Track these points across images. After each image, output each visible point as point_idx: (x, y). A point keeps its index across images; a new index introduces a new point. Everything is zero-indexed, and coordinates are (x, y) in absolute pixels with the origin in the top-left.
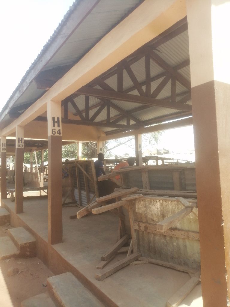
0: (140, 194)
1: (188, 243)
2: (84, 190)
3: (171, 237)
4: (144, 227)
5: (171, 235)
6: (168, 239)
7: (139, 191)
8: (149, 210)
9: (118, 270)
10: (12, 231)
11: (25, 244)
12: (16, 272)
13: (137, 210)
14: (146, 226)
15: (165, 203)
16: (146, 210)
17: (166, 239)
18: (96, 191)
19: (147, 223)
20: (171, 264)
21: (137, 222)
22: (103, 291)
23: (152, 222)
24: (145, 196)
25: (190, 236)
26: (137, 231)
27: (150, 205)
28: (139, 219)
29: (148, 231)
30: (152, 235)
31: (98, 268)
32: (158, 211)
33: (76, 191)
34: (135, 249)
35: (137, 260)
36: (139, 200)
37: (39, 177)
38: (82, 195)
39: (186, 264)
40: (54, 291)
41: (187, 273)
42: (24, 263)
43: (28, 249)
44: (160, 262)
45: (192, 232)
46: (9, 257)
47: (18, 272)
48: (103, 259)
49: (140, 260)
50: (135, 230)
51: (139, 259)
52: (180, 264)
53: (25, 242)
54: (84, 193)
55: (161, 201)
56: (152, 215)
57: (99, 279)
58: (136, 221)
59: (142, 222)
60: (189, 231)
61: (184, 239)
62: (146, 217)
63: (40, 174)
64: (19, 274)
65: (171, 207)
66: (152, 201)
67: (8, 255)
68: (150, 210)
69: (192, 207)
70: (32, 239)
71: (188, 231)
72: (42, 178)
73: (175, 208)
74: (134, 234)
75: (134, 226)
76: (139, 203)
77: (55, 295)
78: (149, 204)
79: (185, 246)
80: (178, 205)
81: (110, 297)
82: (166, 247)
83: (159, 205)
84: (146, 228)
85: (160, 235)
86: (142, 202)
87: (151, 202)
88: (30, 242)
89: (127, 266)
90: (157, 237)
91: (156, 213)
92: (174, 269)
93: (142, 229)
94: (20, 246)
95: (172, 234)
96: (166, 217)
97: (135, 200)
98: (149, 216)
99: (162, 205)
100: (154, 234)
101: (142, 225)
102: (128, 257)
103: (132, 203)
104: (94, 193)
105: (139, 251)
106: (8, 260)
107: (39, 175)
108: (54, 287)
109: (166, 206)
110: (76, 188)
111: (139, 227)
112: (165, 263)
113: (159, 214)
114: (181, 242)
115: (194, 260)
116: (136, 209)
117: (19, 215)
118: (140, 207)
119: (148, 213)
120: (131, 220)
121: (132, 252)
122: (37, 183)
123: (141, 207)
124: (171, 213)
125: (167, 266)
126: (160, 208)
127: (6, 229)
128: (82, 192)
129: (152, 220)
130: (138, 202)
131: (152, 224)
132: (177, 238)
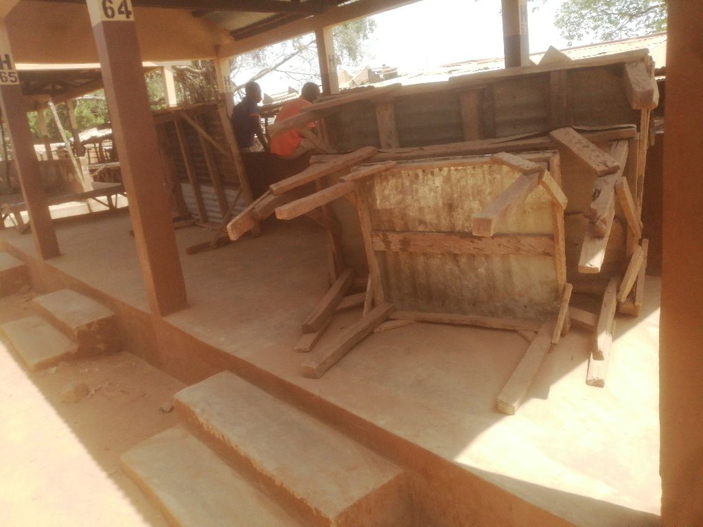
0: (383, 160)
1: (515, 264)
2: (208, 182)
3: (472, 257)
4: (400, 241)
5: (473, 252)
6: (463, 260)
7: (380, 155)
8: (413, 198)
9: (351, 349)
10: (41, 300)
11: (89, 325)
12: (83, 393)
13: (378, 202)
14: (405, 238)
15: (455, 175)
16: (403, 201)
17: (458, 262)
18: (242, 181)
19: (409, 231)
20: (471, 317)
21: (380, 234)
22: (332, 399)
23: (421, 228)
24: (400, 163)
25: (522, 247)
26: (382, 255)
27: (414, 186)
28: (385, 224)
29: (411, 249)
30: (421, 259)
31: (299, 351)
32: (436, 197)
33: (187, 189)
34: (380, 296)
35: (388, 319)
36: (383, 176)
37: (77, 169)
38: (205, 196)
39: (508, 311)
40: (201, 420)
41: (515, 331)
42: (97, 369)
43: (99, 337)
44: (446, 317)
45: (528, 235)
46: (55, 362)
47: (88, 392)
48: (307, 330)
49: (394, 320)
50: (376, 253)
51: (392, 317)
52: (492, 314)
53: (87, 322)
54: (209, 192)
55: (445, 169)
56: (421, 209)
57: (311, 375)
58: (376, 230)
59: (393, 230)
60: (519, 234)
61: (505, 257)
62: (404, 216)
63: (78, 161)
64: (92, 395)
65: (471, 182)
66: (420, 172)
67: (50, 357)
68: (415, 198)
69: (540, 172)
70: (104, 313)
71: (517, 236)
72: (85, 170)
73: (484, 183)
74: (374, 264)
75: (374, 244)
76: (384, 184)
77: (205, 427)
78: (412, 183)
79: (508, 272)
80: (491, 175)
81: (354, 412)
82: (458, 281)
83: (438, 181)
84: (405, 243)
85: (443, 254)
86: (392, 182)
87: (417, 176)
88: (101, 320)
89: (368, 335)
90: (435, 262)
91: (432, 203)
92: (483, 327)
93: (395, 246)
94: (76, 333)
95: (475, 248)
96: (459, 209)
97: (371, 177)
98: (412, 213)
99: (447, 180)
100: (425, 254)
101: (395, 239)
102: (367, 316)
103: (365, 186)
104: (235, 186)
105: (388, 298)
106: (53, 370)
107: (75, 162)
108: (197, 411)
109: (459, 181)
110: (186, 179)
111: (387, 243)
112: (456, 317)
113: (441, 204)
114: (497, 264)
115: (531, 300)
116: (376, 200)
117: (50, 262)
118: (387, 196)
119: (410, 205)
120: (366, 229)
121: (373, 304)
122: (76, 183)
123: (390, 194)
124: (471, 198)
125: (464, 323)
126: (442, 190)
127: (24, 300)
128: (204, 188)
129: (422, 222)
130: (381, 183)
131: (420, 232)
132: (487, 256)
